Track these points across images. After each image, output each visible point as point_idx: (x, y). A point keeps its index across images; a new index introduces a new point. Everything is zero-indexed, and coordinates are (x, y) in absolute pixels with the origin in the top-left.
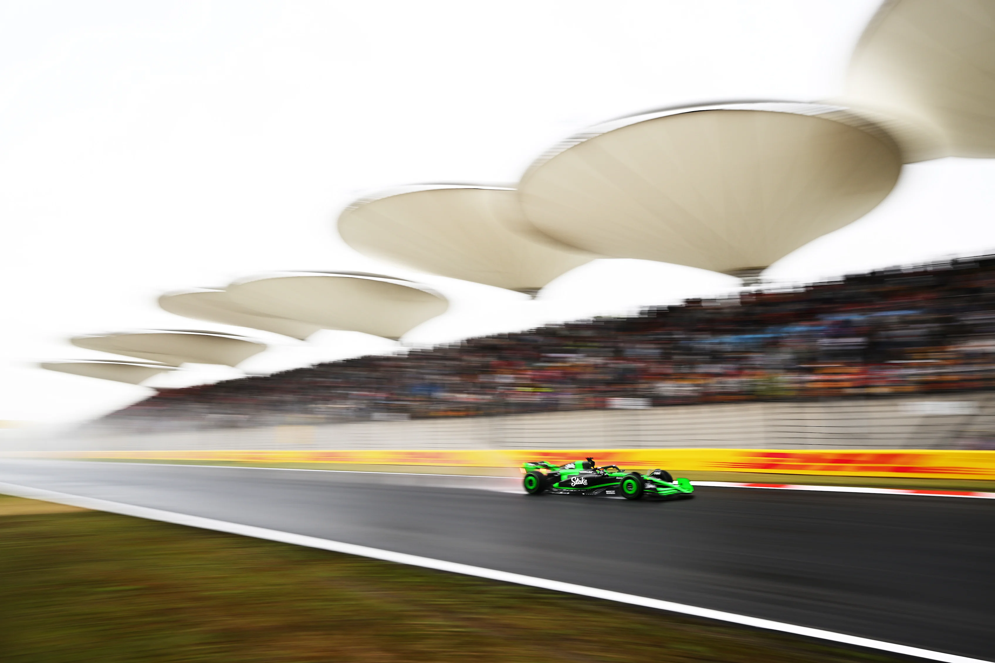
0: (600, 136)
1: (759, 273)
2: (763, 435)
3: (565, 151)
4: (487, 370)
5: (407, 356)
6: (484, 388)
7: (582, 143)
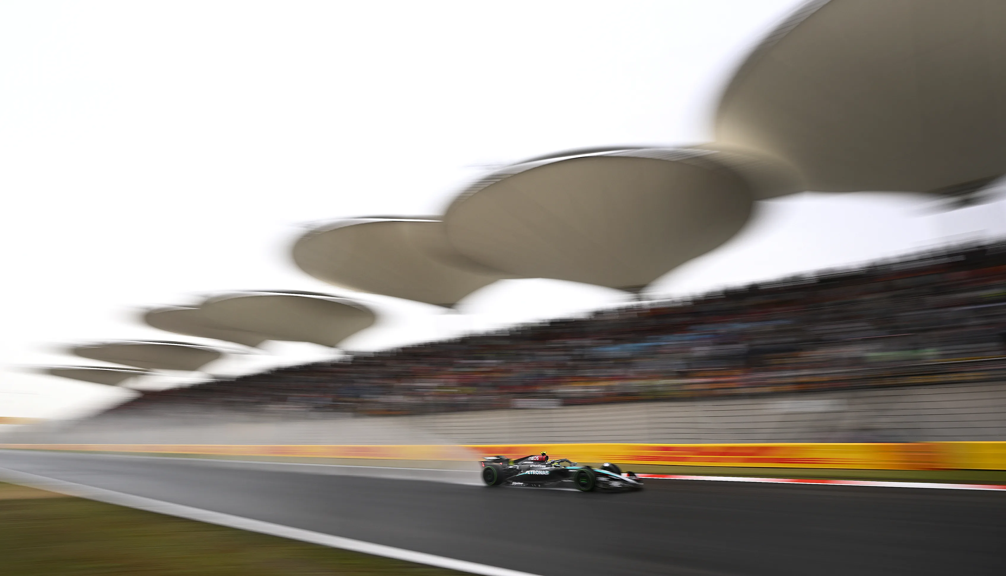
0: (511, 177)
1: (639, 290)
2: (646, 431)
3: (483, 190)
4: (413, 376)
5: (350, 363)
6: (410, 391)
7: (497, 182)
